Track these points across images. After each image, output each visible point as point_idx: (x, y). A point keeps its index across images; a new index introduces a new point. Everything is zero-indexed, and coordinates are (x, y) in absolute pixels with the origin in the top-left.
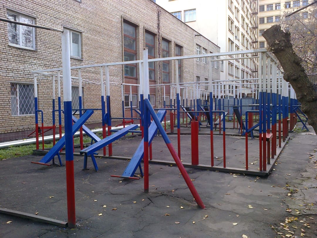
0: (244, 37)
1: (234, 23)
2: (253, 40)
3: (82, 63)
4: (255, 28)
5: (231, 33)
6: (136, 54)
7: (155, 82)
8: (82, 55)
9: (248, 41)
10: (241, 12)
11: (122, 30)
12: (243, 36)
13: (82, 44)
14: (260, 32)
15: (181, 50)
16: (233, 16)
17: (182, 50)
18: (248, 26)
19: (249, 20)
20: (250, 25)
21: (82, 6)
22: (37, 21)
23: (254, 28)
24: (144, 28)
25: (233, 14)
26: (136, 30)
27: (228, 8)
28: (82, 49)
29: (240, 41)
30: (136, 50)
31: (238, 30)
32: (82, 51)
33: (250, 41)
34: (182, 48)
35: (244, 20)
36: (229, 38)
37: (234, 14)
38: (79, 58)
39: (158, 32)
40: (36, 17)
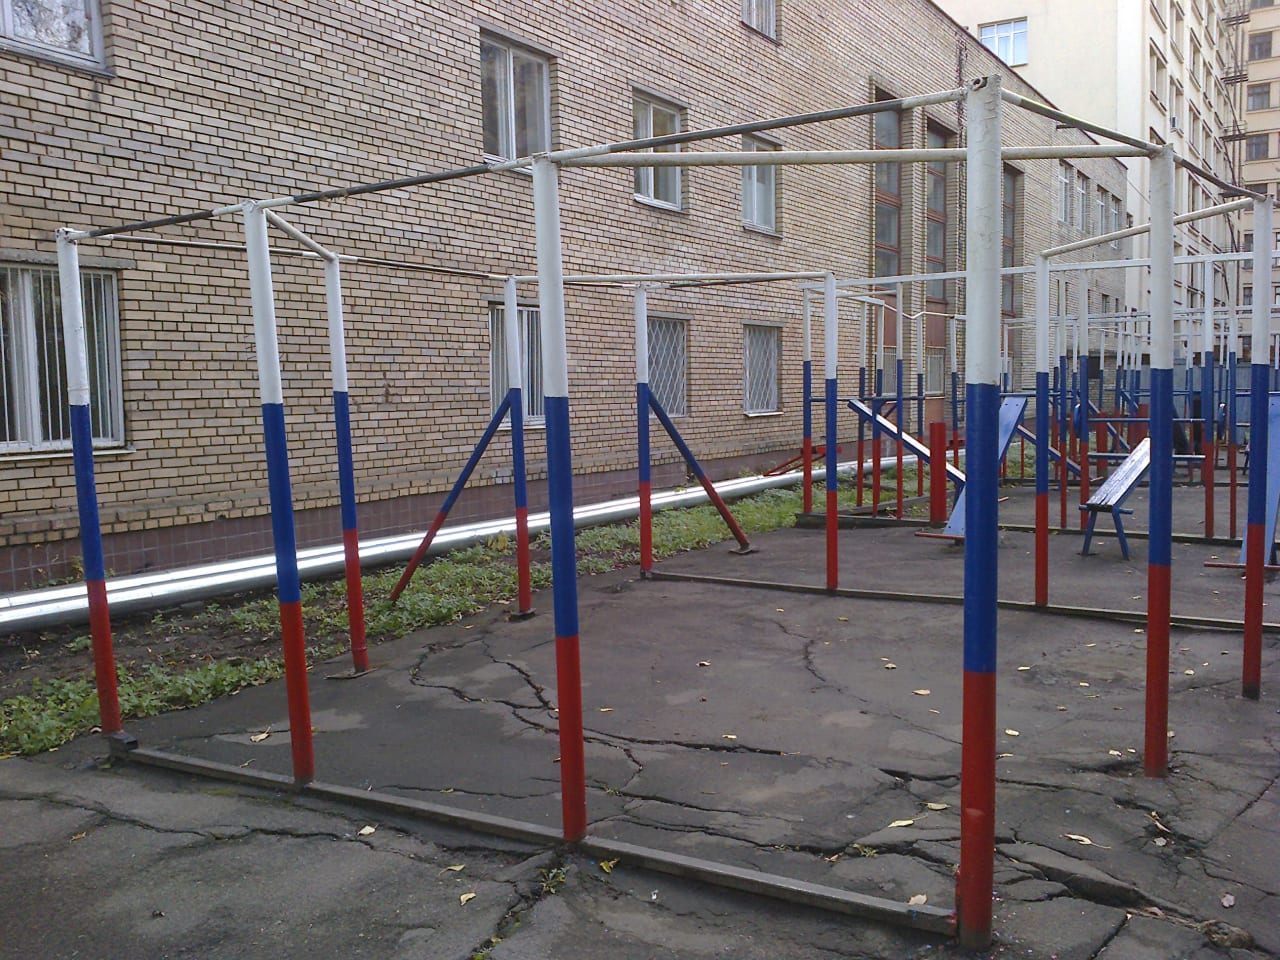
0: (1196, 118)
1: (1168, 66)
2: (1226, 131)
3: (780, 248)
4: (1234, 79)
5: (1156, 105)
6: (899, 207)
7: (946, 304)
8: (779, 220)
9: (1208, 136)
10: (1189, 19)
11: (871, 127)
12: (1195, 116)
13: (778, 184)
14: (1249, 95)
15: (1014, 182)
16: (1165, 38)
17: (1018, 186)
18: (1209, 73)
19: (1215, 48)
20: (1216, 72)
21: (784, 54)
22: (689, 117)
23: (1230, 81)
24: (923, 115)
25: (1164, 32)
26: (900, 121)
27: (1152, 11)
28: (778, 199)
29: (1186, 135)
30: (900, 194)
31: (1179, 93)
32: (778, 207)
33: (1216, 133)
34: (1019, 178)
35: (1196, 50)
36: (1151, 129)
37: (1168, 31)
38: (770, 230)
39: (960, 124)
40: (686, 105)
